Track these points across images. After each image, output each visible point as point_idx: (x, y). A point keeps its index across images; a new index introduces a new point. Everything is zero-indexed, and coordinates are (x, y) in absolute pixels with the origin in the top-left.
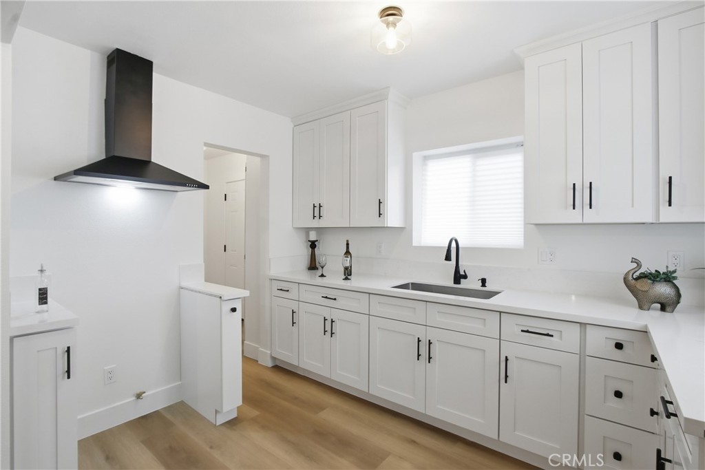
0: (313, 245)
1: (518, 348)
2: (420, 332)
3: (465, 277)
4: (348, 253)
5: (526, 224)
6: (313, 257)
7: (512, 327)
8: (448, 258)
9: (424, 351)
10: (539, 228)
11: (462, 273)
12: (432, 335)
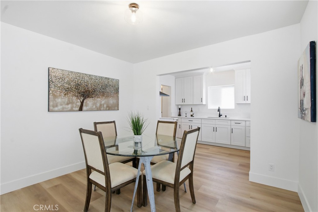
0: (180, 109)
1: (234, 126)
2: (214, 126)
3: (222, 115)
4: (192, 111)
5: (235, 104)
6: (180, 112)
7: (233, 123)
8: (218, 111)
9: (215, 129)
10: (238, 104)
11: (221, 114)
12: (217, 126)
